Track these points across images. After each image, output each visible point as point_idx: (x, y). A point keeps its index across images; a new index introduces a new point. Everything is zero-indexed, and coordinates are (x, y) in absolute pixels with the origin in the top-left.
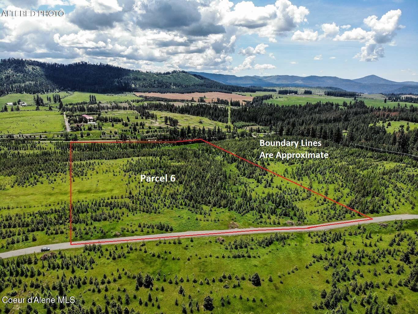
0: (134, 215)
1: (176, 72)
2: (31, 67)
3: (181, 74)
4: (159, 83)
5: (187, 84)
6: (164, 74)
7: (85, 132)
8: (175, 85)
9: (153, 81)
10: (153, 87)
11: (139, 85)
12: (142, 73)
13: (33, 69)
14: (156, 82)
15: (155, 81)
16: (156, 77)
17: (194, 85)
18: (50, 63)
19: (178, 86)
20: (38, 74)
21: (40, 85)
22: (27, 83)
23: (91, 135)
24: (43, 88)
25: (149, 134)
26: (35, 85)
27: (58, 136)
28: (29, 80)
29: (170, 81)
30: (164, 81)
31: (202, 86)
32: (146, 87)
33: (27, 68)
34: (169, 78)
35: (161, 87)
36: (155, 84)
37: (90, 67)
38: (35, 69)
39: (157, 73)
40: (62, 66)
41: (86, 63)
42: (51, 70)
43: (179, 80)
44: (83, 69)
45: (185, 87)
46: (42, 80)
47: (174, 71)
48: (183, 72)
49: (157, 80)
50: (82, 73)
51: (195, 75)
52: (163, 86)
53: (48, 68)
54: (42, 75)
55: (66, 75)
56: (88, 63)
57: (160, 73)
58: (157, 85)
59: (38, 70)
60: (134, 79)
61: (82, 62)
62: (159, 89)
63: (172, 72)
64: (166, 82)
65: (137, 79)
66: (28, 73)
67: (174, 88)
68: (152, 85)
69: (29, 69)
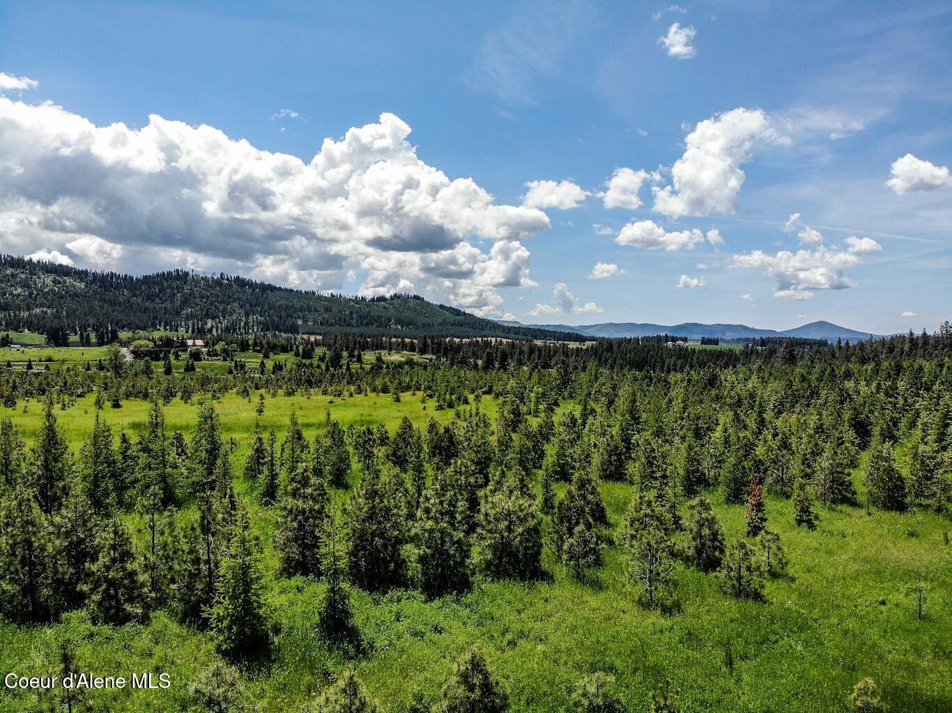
1: (399, 298)
2: (51, 278)
3: (412, 303)
4: (362, 318)
5: (426, 320)
6: (373, 300)
8: (399, 321)
9: (347, 313)
10: (348, 325)
11: (315, 322)
12: (320, 298)
13: (55, 282)
14: (355, 316)
15: (351, 313)
16: (353, 306)
18: (99, 272)
19: (408, 324)
20: (67, 292)
21: (68, 316)
22: (37, 311)
24: (74, 323)
26: (57, 316)
28: (42, 305)
29: (387, 315)
30: (372, 314)
31: (462, 325)
32: (331, 325)
33: (39, 278)
34: (385, 308)
35: (367, 325)
36: (353, 319)
37: (196, 281)
38: (60, 283)
39: (356, 298)
40: (129, 279)
41: (187, 274)
42: (100, 287)
43: (407, 313)
44: (177, 286)
45: (424, 326)
46: (73, 305)
47: (396, 295)
48: (416, 298)
49: (357, 312)
50: (174, 295)
51: (442, 306)
52: (373, 324)
53: (93, 282)
54: (76, 295)
55: (134, 298)
56: (191, 273)
57: (363, 299)
58: (357, 321)
59: (68, 284)
60: (302, 309)
61: (178, 270)
62: (363, 329)
63: (391, 296)
64: (378, 317)
65: (308, 308)
66: (42, 291)
67: (397, 329)
68: (345, 321)
69: (46, 280)
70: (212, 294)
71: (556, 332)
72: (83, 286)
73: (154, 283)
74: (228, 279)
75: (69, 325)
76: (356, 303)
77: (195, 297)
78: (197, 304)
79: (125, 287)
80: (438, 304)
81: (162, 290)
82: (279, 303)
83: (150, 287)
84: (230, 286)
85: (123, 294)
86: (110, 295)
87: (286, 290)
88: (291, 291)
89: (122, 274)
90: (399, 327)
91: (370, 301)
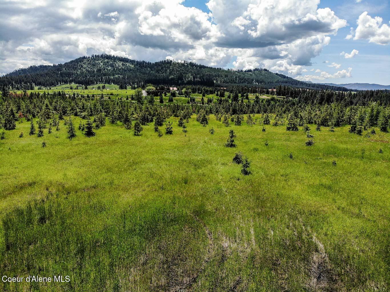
1: (257, 70)
2: (121, 63)
3: (263, 72)
4: (240, 79)
5: (270, 81)
6: (246, 71)
8: (257, 81)
9: (234, 77)
10: (235, 83)
11: (221, 81)
12: (223, 71)
13: (123, 65)
15: (236, 77)
18: (139, 61)
19: (261, 82)
20: (127, 69)
21: (128, 78)
22: (117, 76)
24: (130, 81)
26: (124, 78)
28: (118, 74)
29: (252, 78)
30: (245, 77)
31: (286, 83)
32: (227, 83)
33: (117, 63)
34: (251, 75)
35: (243, 83)
36: (237, 80)
37: (175, 64)
38: (125, 65)
39: (238, 71)
40: (149, 64)
41: (171, 61)
42: (139, 67)
43: (261, 77)
44: (168, 66)
45: (268, 83)
46: (130, 74)
47: (256, 69)
48: (265, 70)
49: (239, 77)
50: (166, 70)
51: (277, 74)
52: (245, 82)
53: (137, 64)
54: (131, 70)
55: (152, 71)
56: (173, 61)
57: (242, 71)
59: (127, 65)
60: (216, 76)
61: (168, 60)
62: (241, 85)
63: (254, 69)
64: (248, 79)
65: (218, 75)
66: (118, 68)
67: (256, 84)
68: (233, 81)
69: (120, 64)
70: (181, 70)
71: (333, 86)
72: (133, 67)
73: (159, 65)
74: (187, 63)
75: (128, 82)
76: (238, 73)
77: (174, 71)
78: (175, 74)
79: (149, 67)
80: (275, 73)
81: (162, 68)
82: (206, 73)
83: (157, 67)
84: (188, 66)
85: (148, 70)
86: (143, 70)
87: (210, 68)
88: (212, 68)
89: (147, 62)
91: (244, 72)
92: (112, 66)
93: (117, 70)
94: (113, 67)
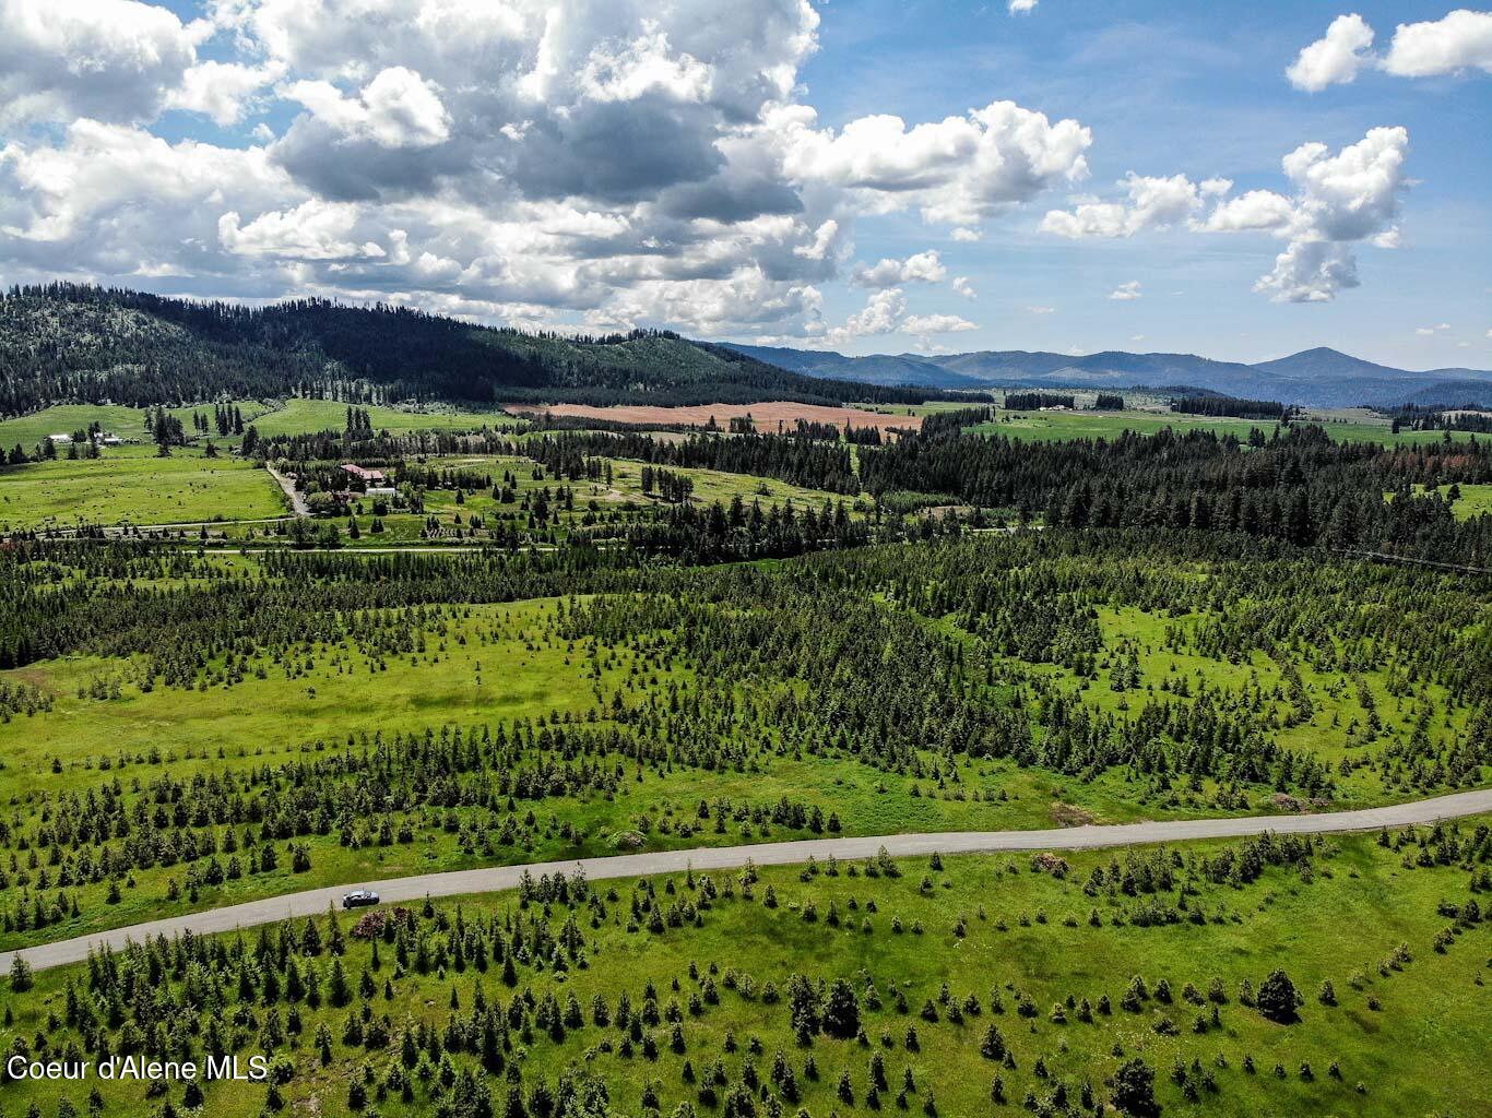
0: (662, 776)
1: (641, 336)
2: (131, 316)
3: (662, 344)
4: (585, 371)
5: (683, 375)
6: (602, 341)
7: (364, 519)
8: (641, 377)
9: (564, 364)
10: (566, 385)
12: (525, 339)
13: (138, 322)
14: (575, 370)
15: (570, 364)
16: (572, 353)
17: (707, 379)
19: (653, 383)
20: (157, 338)
21: (165, 377)
22: (118, 369)
23: (386, 530)
24: (175, 389)
25: (594, 527)
26: (147, 377)
27: (267, 533)
28: (125, 360)
29: (623, 365)
30: (604, 364)
31: (735, 381)
33: (116, 317)
34: (621, 354)
35: (593, 384)
36: (572, 375)
38: (146, 323)
39: (577, 338)
41: (327, 303)
43: (654, 361)
44: (314, 323)
45: (678, 384)
46: (169, 359)
47: (636, 331)
48: (669, 335)
49: (579, 362)
50: (311, 338)
51: (707, 347)
52: (601, 383)
56: (332, 301)
57: (588, 340)
58: (579, 379)
59: (157, 326)
60: (497, 359)
61: (312, 299)
62: (588, 393)
63: (630, 334)
64: (611, 370)
65: (506, 357)
66: (121, 337)
67: (638, 390)
68: (560, 379)
69: (125, 320)
73: (281, 319)
75: (170, 392)
76: (578, 347)
79: (239, 326)
81: (294, 331)
82: (463, 350)
83: (275, 327)
87: (473, 327)
88: (481, 328)
90: (641, 386)
91: (598, 343)
92: (96, 328)
93: (116, 343)
94: (101, 332)
